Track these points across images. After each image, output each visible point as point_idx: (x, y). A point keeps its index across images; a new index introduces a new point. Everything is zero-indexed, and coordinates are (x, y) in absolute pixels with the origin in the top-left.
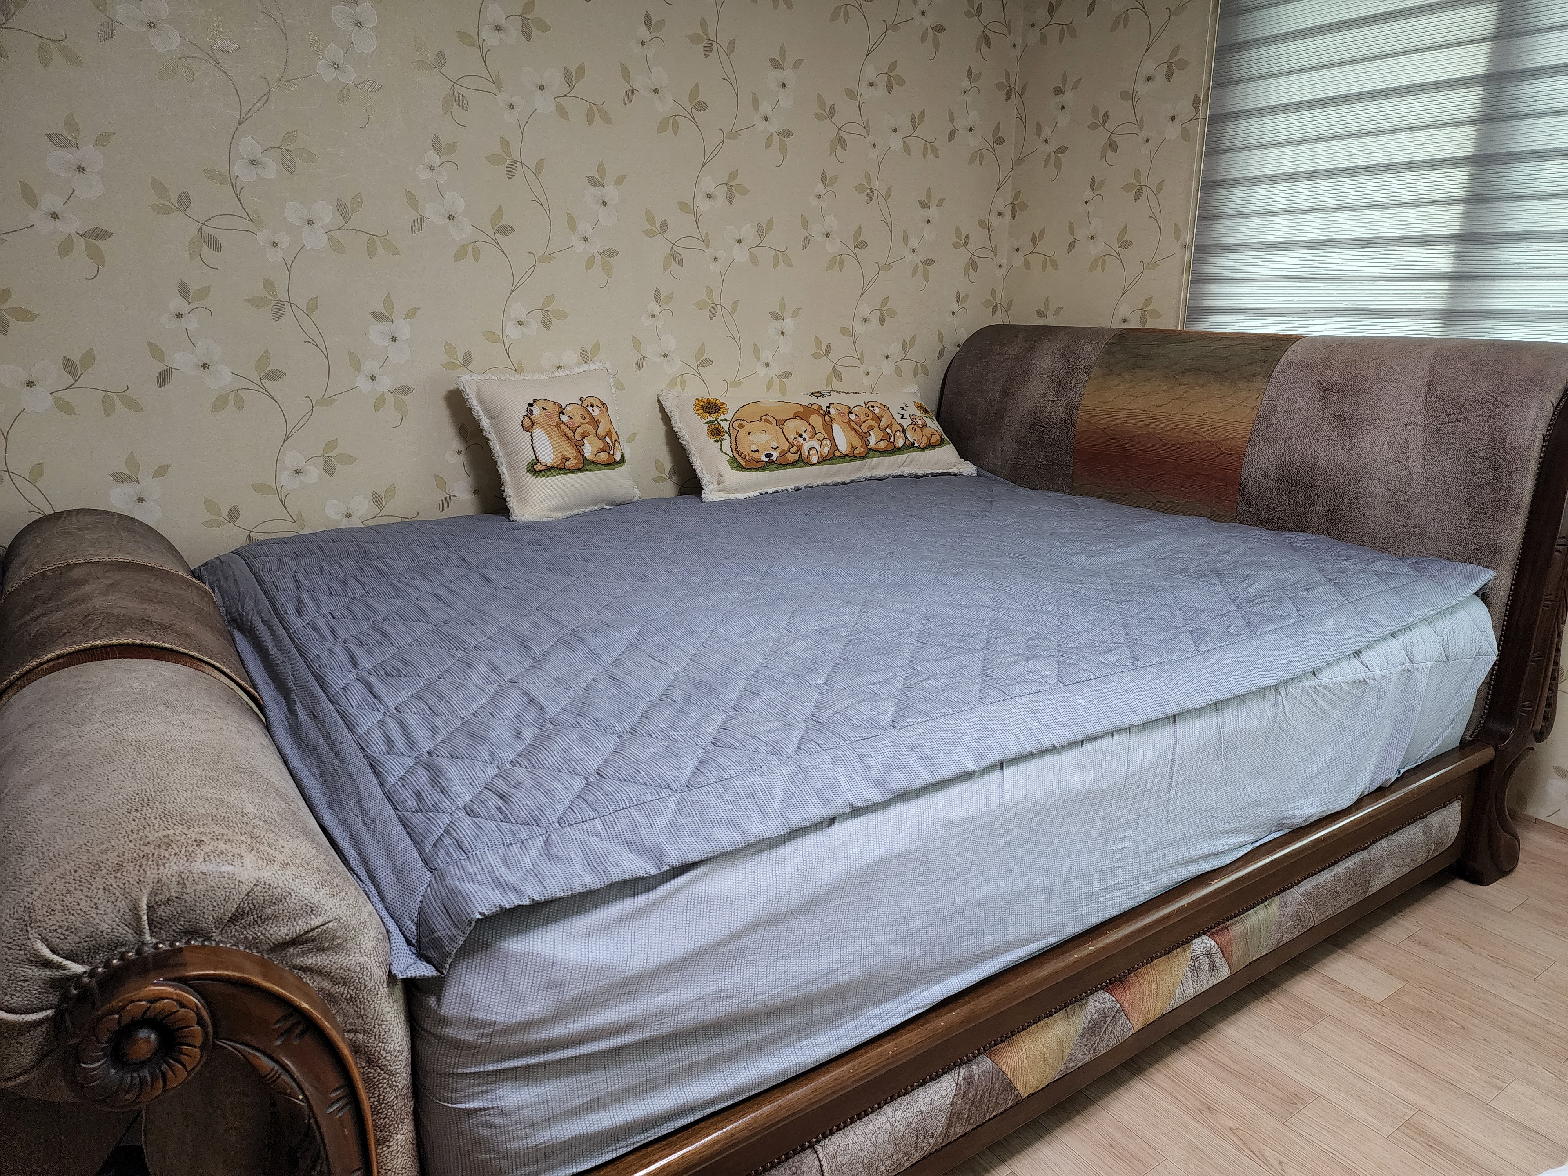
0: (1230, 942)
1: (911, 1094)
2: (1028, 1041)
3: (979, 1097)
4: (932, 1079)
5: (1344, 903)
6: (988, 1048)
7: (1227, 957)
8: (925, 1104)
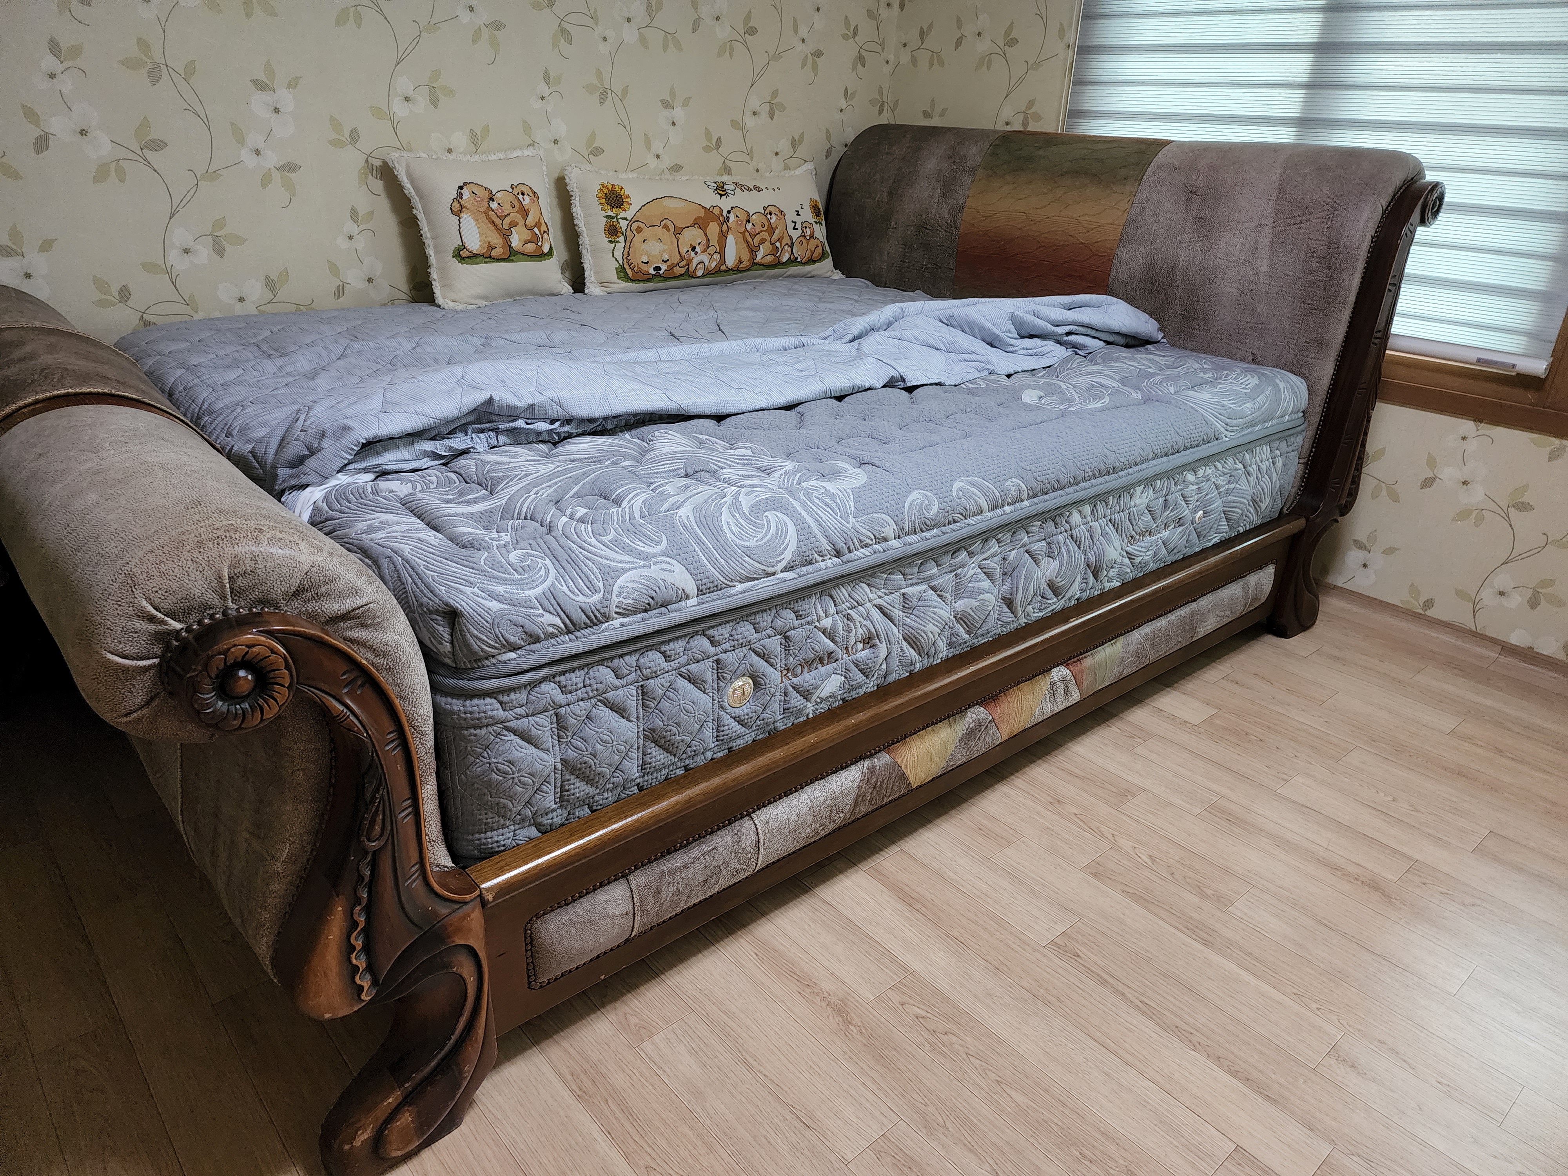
0: (1082, 672)
1: (826, 779)
2: (918, 742)
3: (879, 783)
4: (842, 769)
5: (1175, 645)
6: (887, 747)
7: (1078, 684)
8: (837, 787)
